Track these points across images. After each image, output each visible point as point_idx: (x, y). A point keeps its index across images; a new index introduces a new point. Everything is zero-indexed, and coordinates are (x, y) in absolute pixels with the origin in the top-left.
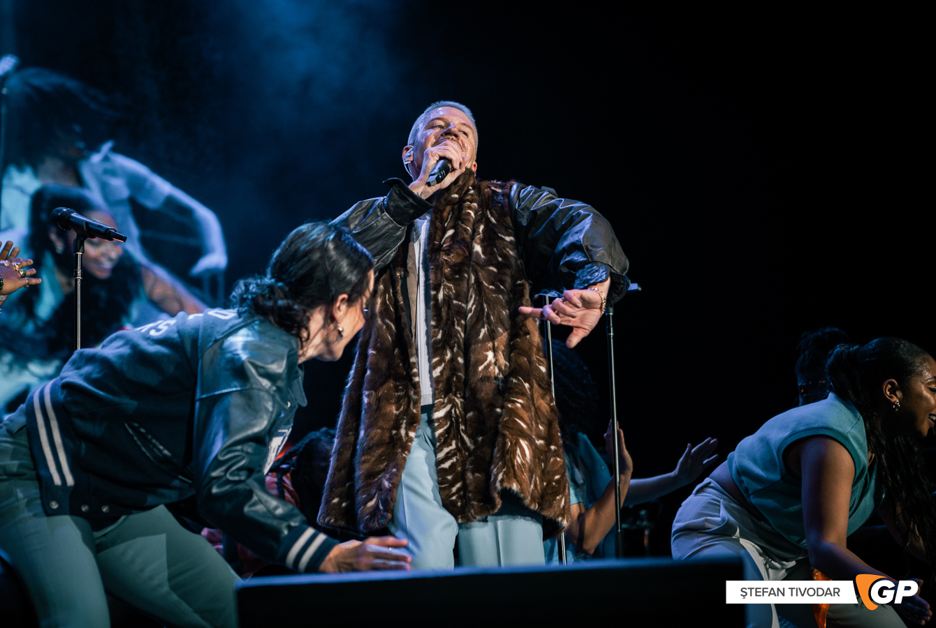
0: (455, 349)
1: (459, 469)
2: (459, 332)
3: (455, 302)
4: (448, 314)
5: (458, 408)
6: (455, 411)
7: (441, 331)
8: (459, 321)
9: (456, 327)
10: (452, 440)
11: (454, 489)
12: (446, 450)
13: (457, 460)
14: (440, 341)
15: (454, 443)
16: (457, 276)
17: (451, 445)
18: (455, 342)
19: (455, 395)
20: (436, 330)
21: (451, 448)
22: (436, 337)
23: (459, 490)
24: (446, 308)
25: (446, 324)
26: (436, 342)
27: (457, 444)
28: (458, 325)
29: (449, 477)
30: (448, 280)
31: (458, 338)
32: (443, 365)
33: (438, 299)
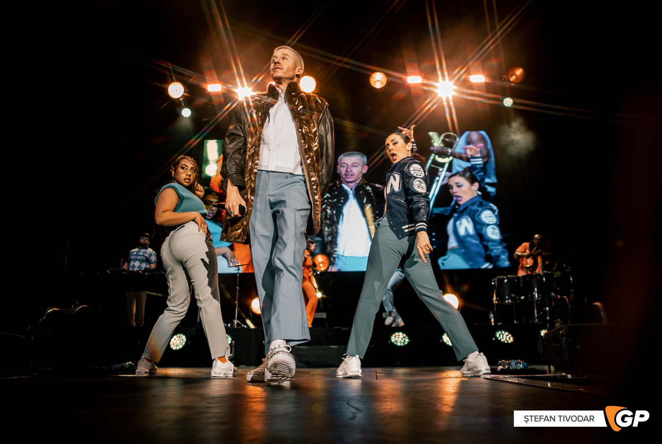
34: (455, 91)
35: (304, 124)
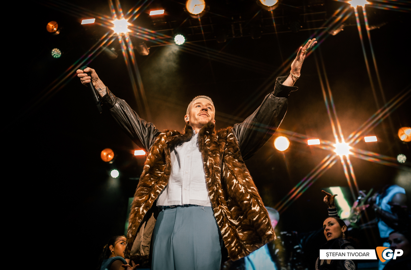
0: (218, 186)
1: (232, 235)
2: (218, 179)
3: (215, 166)
4: (212, 171)
5: (225, 210)
6: (224, 211)
7: (210, 179)
8: (217, 174)
9: (216, 177)
10: (225, 224)
11: (233, 245)
12: (224, 229)
13: (230, 231)
14: (210, 183)
15: (227, 225)
16: (214, 155)
17: (226, 226)
18: (217, 183)
19: (222, 205)
20: (208, 178)
21: (226, 227)
22: (209, 181)
23: (235, 244)
24: (211, 169)
25: (212, 176)
26: (209, 184)
27: (228, 225)
28: (217, 176)
29: (229, 240)
30: (211, 157)
31: (218, 181)
32: (214, 193)
33: (207, 165)
34: (351, 151)
35: (209, 155)
